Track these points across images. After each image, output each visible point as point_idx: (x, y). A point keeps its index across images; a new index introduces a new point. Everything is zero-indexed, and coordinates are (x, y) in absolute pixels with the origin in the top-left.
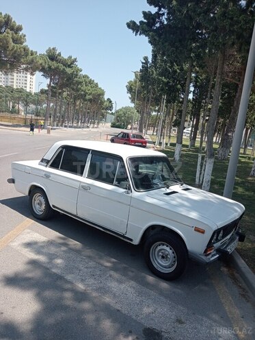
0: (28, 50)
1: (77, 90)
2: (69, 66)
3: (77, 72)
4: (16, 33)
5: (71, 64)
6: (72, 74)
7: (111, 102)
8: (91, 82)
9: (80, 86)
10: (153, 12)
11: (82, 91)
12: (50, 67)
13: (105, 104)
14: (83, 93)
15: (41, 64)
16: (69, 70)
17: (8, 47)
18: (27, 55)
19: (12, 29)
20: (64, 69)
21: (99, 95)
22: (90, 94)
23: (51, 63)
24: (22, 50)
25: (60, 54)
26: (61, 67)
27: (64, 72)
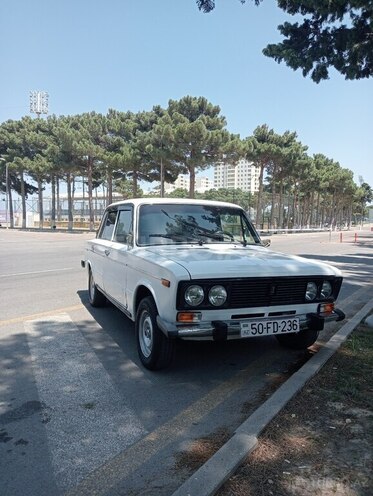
0: (227, 134)
1: (304, 177)
2: (286, 145)
3: (297, 150)
4: (212, 117)
5: (289, 141)
6: (290, 154)
7: (368, 188)
8: (328, 163)
9: (307, 171)
10: (301, 23)
11: (312, 176)
12: (259, 152)
13: (357, 192)
14: (313, 179)
15: (244, 149)
16: (285, 151)
17: (202, 136)
18: (226, 141)
19: (208, 113)
20: (278, 150)
21: (343, 179)
22: (327, 180)
23: (259, 145)
24: (220, 135)
25: (272, 132)
26: (274, 148)
27: (278, 154)
